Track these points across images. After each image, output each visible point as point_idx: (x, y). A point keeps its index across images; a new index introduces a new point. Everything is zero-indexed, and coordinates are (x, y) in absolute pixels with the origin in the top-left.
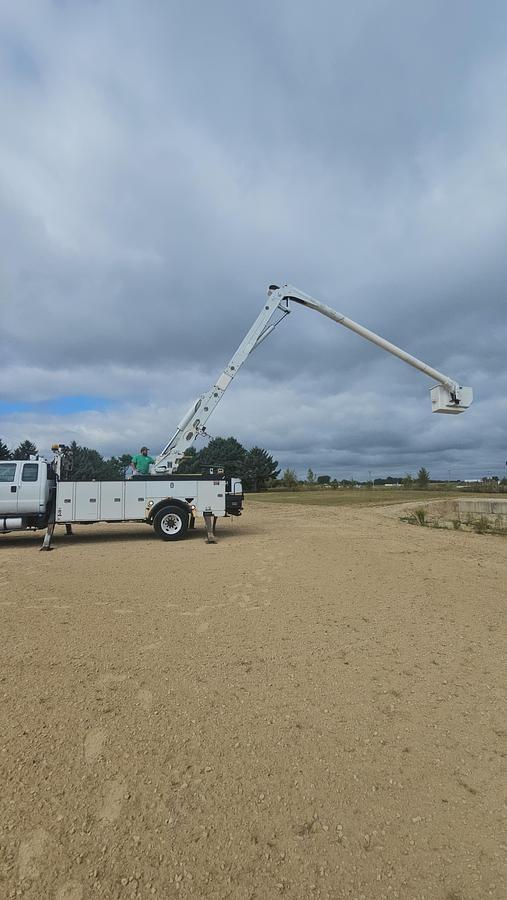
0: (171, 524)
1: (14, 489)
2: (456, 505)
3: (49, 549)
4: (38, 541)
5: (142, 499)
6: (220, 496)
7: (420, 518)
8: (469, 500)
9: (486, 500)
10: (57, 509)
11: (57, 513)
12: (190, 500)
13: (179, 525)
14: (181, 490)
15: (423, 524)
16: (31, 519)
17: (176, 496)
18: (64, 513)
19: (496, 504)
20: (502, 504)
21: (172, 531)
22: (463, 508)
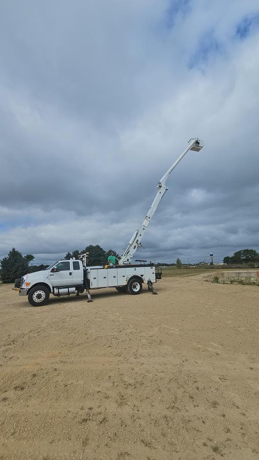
0: (135, 287)
1: (70, 274)
2: (223, 274)
3: (92, 301)
4: (85, 297)
5: (124, 276)
6: (153, 273)
7: (216, 280)
8: (228, 272)
9: (236, 271)
10: (91, 283)
11: (91, 284)
12: (142, 276)
13: (138, 287)
14: (139, 272)
15: (218, 282)
16: (79, 288)
17: (136, 274)
18: (94, 284)
19: (240, 273)
20: (242, 273)
21: (135, 290)
22: (226, 275)
